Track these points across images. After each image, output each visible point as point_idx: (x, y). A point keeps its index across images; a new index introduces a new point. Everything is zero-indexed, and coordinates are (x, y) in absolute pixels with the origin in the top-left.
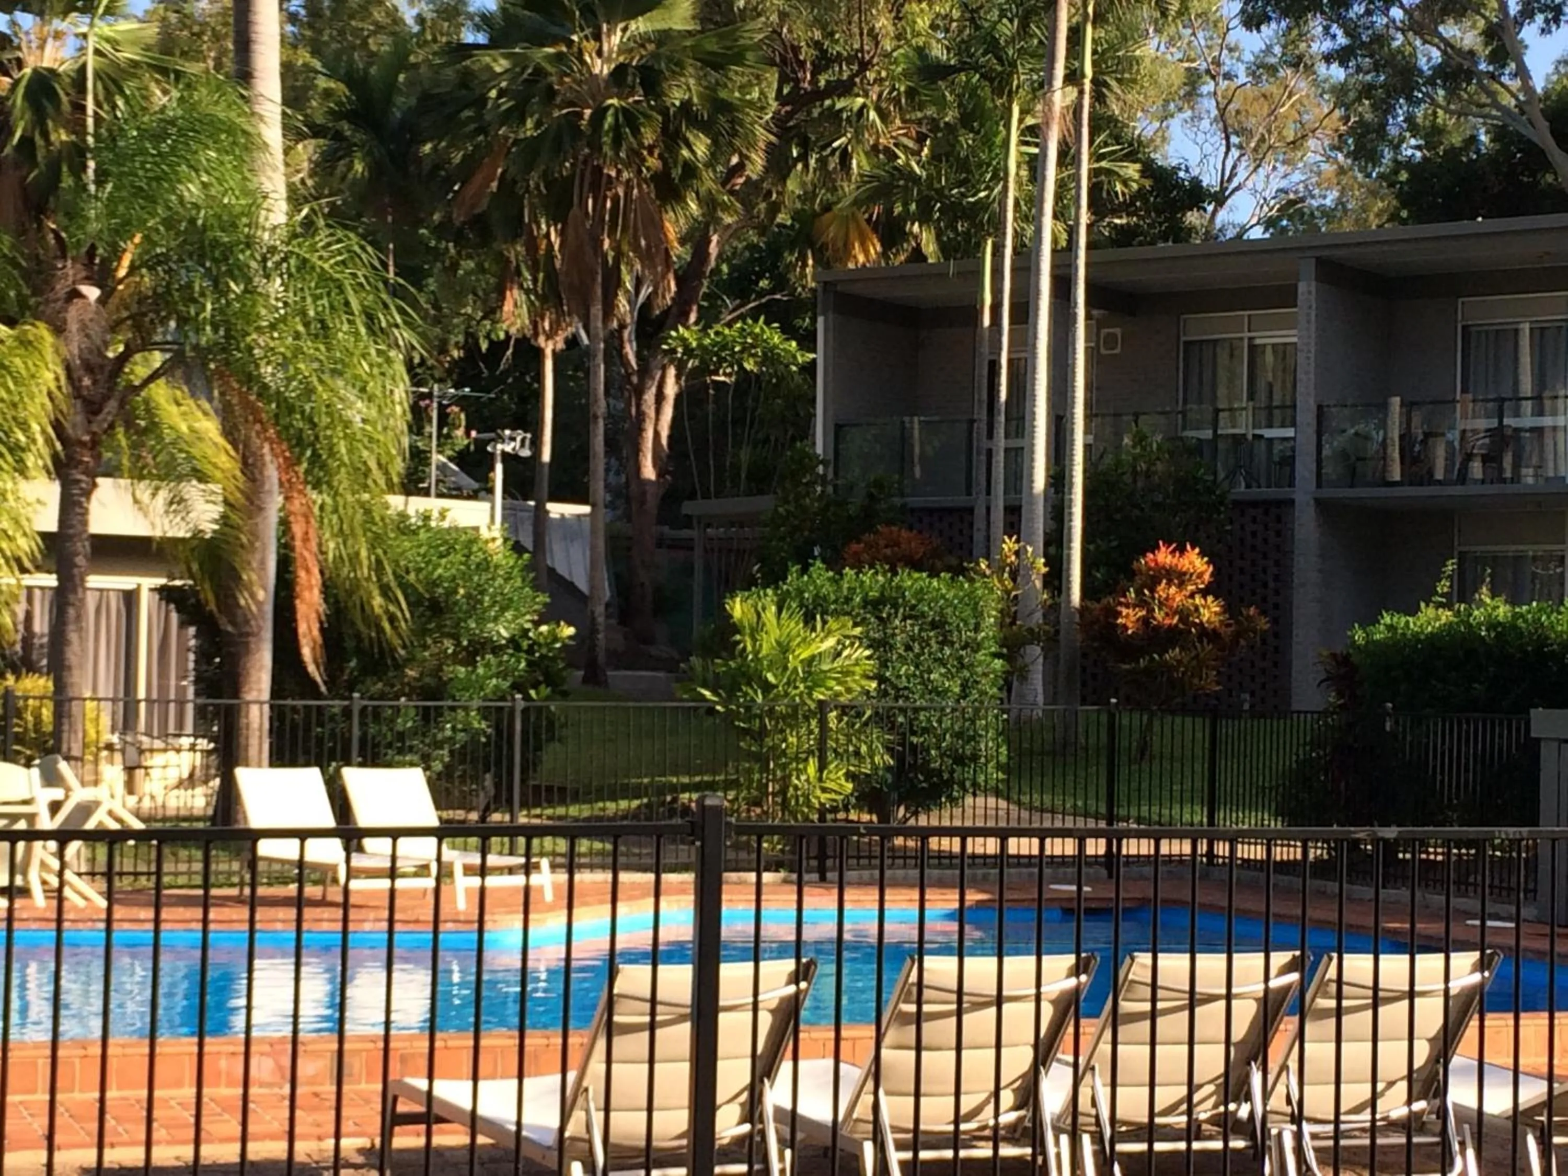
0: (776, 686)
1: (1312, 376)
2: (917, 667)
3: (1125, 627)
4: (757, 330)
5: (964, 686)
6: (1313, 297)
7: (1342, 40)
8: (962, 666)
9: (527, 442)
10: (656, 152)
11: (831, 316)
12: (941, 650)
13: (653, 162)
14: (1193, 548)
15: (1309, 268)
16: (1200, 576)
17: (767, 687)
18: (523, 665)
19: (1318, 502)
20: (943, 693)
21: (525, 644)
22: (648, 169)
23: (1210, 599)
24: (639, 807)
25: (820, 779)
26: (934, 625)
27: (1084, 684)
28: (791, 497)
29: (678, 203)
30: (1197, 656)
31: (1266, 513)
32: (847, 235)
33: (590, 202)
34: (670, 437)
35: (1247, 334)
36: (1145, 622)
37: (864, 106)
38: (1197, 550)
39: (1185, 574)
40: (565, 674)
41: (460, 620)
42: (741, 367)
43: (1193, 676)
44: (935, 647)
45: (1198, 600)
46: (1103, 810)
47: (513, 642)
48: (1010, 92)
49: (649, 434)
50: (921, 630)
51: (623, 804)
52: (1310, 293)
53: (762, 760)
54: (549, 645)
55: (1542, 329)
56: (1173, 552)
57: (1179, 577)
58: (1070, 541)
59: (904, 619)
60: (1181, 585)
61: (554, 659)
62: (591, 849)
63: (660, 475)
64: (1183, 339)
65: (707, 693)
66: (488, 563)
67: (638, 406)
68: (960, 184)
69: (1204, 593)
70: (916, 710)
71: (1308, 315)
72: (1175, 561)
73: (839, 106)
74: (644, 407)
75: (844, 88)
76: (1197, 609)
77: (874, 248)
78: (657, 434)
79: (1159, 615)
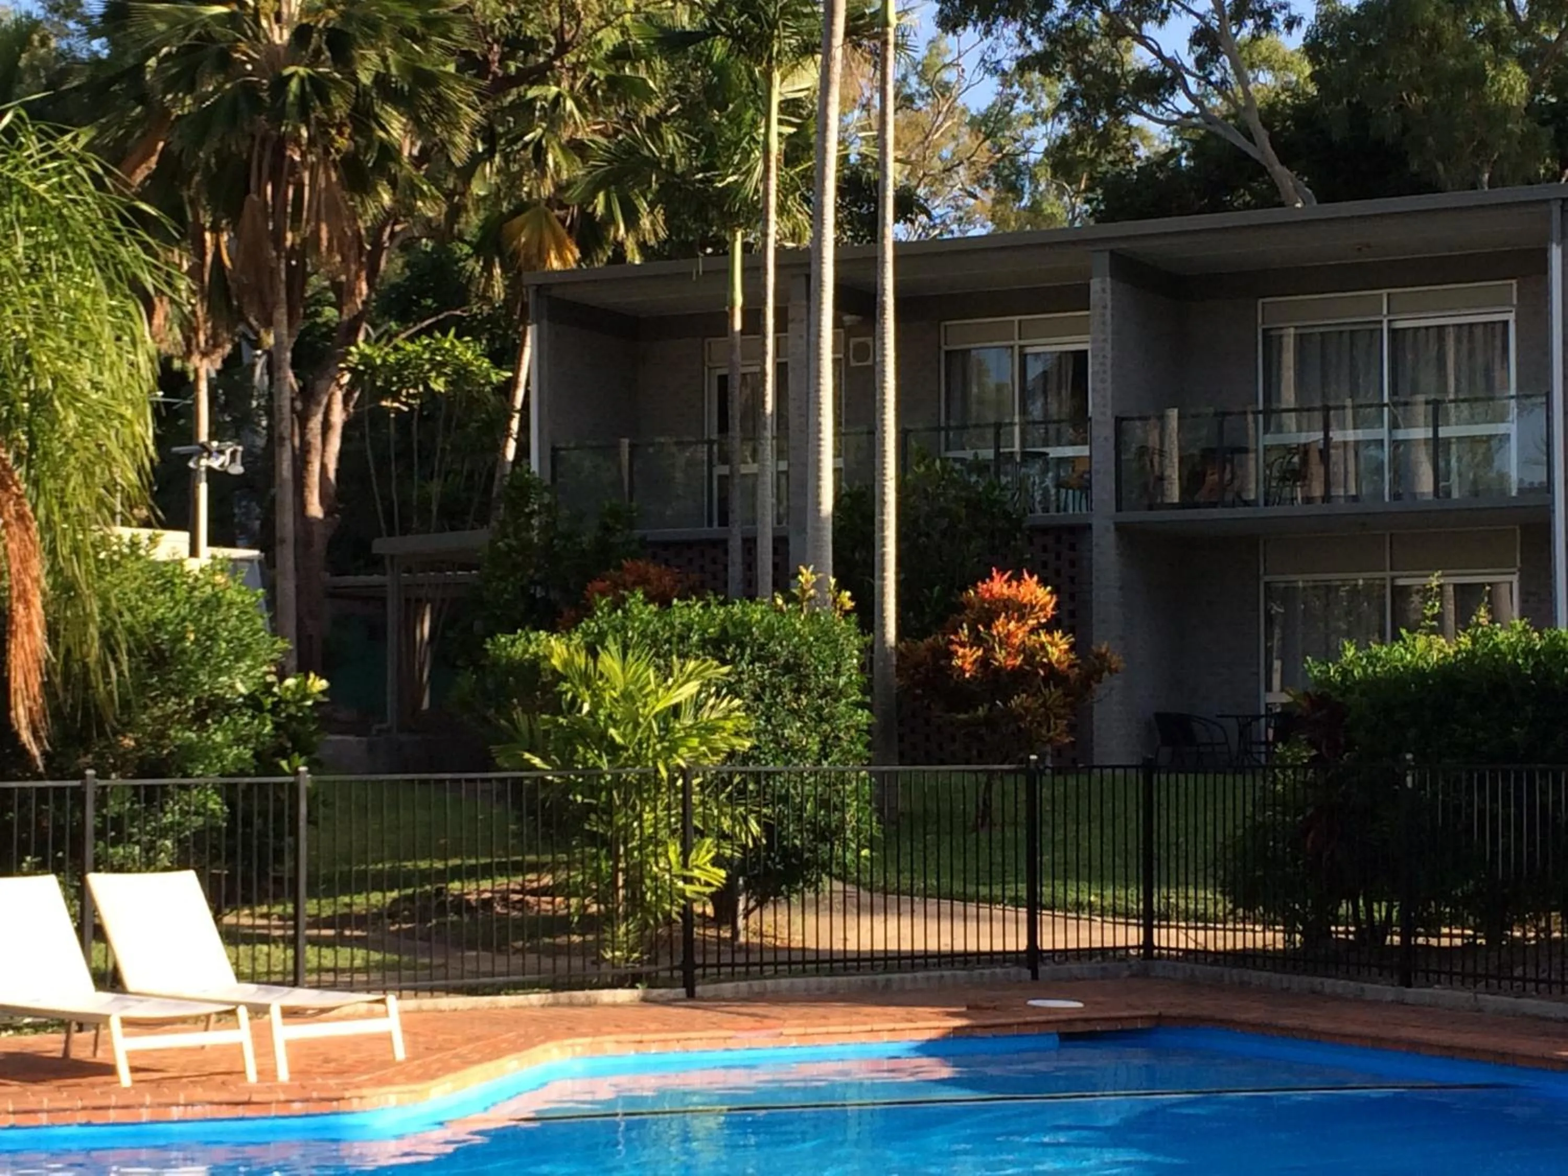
0: (626, 749)
1: (1108, 384)
2: (768, 720)
3: (962, 670)
4: (447, 345)
5: (824, 743)
6: (1108, 296)
7: (1038, 45)
8: (821, 719)
9: (239, 456)
10: (347, 131)
11: (545, 322)
12: (797, 699)
13: (343, 143)
14: (1031, 576)
15: (1104, 261)
16: (1043, 608)
17: (613, 749)
18: (268, 729)
19: (1121, 529)
20: (802, 753)
21: (268, 702)
22: (338, 151)
23: (1057, 635)
24: (395, 901)
25: (685, 865)
26: (788, 668)
27: (901, 739)
28: (510, 530)
29: (368, 194)
30: (1045, 702)
31: (1058, 540)
32: (541, 242)
33: (269, 189)
34: (338, 471)
35: (1017, 343)
36: (984, 663)
37: (559, 95)
38: (1035, 578)
39: (1025, 606)
40: (315, 739)
41: (190, 672)
42: (427, 386)
43: (1040, 725)
44: (789, 696)
45: (1044, 638)
46: (1023, 893)
47: (253, 702)
48: (770, 58)
49: (316, 467)
50: (771, 675)
51: (376, 897)
52: (1104, 290)
53: (608, 845)
54: (298, 703)
55: (1352, 332)
56: (1009, 581)
57: (1020, 610)
58: (883, 570)
59: (752, 662)
60: (1022, 618)
61: (303, 721)
62: (368, 961)
63: (327, 514)
64: (945, 348)
65: (537, 761)
66: (219, 600)
67: (303, 436)
68: (704, 169)
69: (1050, 627)
70: (769, 774)
71: (1103, 315)
72: (1013, 591)
73: (531, 94)
74: (309, 437)
75: (539, 75)
76: (1043, 646)
77: (573, 254)
78: (324, 467)
79: (1000, 655)
